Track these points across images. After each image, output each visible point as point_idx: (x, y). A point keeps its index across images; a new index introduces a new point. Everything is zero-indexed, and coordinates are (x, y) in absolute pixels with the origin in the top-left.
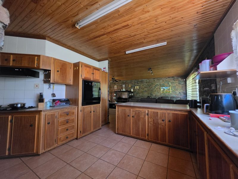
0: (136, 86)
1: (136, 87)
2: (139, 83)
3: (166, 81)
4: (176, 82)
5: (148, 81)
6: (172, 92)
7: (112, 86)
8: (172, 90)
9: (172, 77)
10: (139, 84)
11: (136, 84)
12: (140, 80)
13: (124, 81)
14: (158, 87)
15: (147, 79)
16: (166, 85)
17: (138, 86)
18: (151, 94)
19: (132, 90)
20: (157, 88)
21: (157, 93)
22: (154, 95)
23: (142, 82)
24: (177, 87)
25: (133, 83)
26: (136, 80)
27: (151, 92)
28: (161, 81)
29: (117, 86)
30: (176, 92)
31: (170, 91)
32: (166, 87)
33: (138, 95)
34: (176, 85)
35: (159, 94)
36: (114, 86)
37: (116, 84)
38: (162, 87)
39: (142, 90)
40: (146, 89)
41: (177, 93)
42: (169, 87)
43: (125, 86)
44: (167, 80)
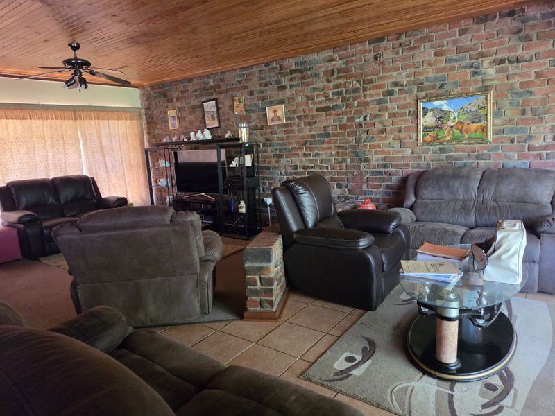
0: (271, 104)
1: (270, 114)
2: (285, 82)
3: (459, 50)
4: (533, 51)
5: (339, 64)
6: (496, 133)
7: (156, 113)
8: (498, 121)
9: (511, 14)
10: (288, 92)
11: (271, 92)
12: (291, 63)
13: (208, 77)
14: (406, 99)
15: (335, 47)
16: (456, 84)
17: (281, 102)
18: (357, 155)
19: (244, 137)
20: (392, 106)
21: (397, 143)
22: (376, 159)
23: (302, 73)
24: (539, 92)
25: (255, 86)
26: (267, 64)
27: (358, 141)
28: (425, 54)
29: (179, 110)
30: (533, 129)
31: (484, 129)
32: (460, 96)
33: (283, 161)
34: (538, 75)
35: (408, 152)
36: (166, 112)
37: (171, 100)
38: (428, 98)
39: (306, 131)
40: (327, 122)
41: (537, 143)
42: (482, 98)
43: (218, 109)
44: (466, 40)
